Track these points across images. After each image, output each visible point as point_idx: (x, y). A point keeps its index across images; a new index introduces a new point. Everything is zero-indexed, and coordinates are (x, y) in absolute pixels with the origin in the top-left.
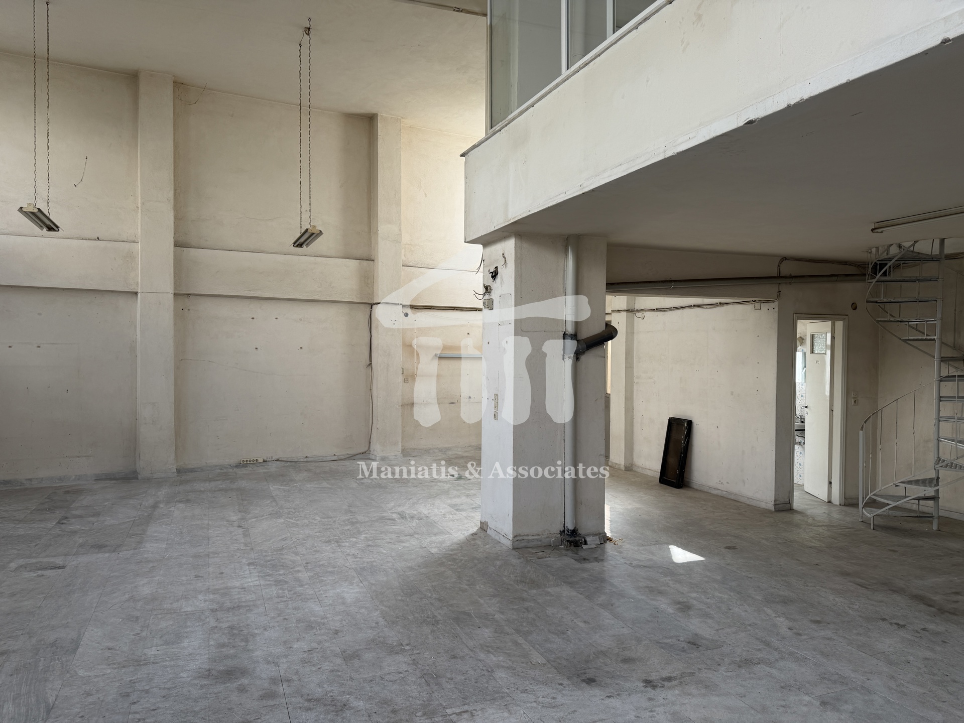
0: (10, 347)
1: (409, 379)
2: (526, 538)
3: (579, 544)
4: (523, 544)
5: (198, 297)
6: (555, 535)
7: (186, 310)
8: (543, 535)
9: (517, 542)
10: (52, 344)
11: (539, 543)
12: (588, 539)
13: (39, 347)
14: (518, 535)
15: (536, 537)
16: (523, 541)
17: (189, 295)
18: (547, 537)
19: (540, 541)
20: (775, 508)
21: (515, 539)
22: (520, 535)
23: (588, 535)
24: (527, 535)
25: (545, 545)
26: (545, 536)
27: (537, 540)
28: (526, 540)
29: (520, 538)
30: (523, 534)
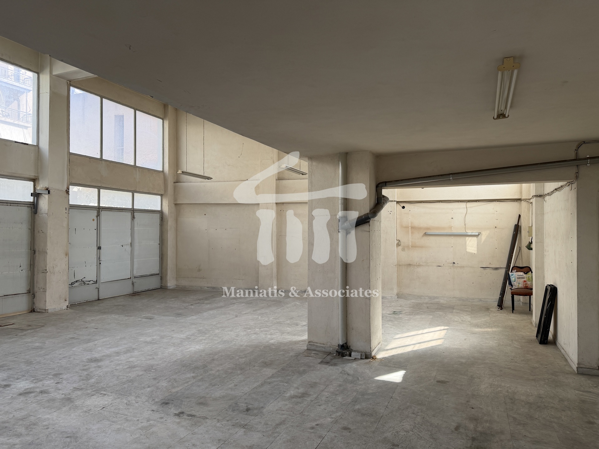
0: (216, 230)
1: (406, 249)
2: (316, 344)
3: (345, 355)
4: (313, 348)
5: (287, 204)
6: (335, 347)
7: (282, 211)
8: (327, 345)
9: (310, 346)
10: (230, 228)
11: (324, 349)
12: (353, 354)
13: (226, 229)
14: (311, 341)
15: (322, 345)
16: (313, 346)
17: (283, 203)
18: (329, 347)
19: (324, 348)
20: (577, 370)
21: (309, 343)
22: (312, 342)
23: (355, 351)
24: (317, 343)
25: (327, 351)
26: (328, 346)
27: (322, 347)
28: (316, 345)
29: (312, 344)
30: (314, 342)
